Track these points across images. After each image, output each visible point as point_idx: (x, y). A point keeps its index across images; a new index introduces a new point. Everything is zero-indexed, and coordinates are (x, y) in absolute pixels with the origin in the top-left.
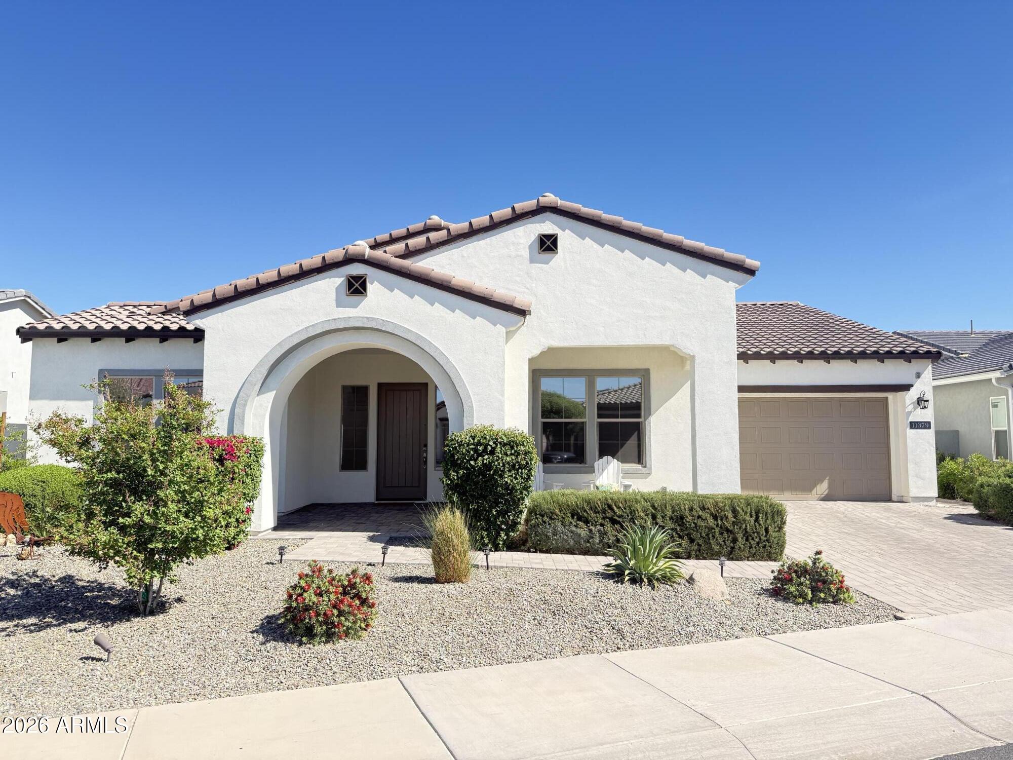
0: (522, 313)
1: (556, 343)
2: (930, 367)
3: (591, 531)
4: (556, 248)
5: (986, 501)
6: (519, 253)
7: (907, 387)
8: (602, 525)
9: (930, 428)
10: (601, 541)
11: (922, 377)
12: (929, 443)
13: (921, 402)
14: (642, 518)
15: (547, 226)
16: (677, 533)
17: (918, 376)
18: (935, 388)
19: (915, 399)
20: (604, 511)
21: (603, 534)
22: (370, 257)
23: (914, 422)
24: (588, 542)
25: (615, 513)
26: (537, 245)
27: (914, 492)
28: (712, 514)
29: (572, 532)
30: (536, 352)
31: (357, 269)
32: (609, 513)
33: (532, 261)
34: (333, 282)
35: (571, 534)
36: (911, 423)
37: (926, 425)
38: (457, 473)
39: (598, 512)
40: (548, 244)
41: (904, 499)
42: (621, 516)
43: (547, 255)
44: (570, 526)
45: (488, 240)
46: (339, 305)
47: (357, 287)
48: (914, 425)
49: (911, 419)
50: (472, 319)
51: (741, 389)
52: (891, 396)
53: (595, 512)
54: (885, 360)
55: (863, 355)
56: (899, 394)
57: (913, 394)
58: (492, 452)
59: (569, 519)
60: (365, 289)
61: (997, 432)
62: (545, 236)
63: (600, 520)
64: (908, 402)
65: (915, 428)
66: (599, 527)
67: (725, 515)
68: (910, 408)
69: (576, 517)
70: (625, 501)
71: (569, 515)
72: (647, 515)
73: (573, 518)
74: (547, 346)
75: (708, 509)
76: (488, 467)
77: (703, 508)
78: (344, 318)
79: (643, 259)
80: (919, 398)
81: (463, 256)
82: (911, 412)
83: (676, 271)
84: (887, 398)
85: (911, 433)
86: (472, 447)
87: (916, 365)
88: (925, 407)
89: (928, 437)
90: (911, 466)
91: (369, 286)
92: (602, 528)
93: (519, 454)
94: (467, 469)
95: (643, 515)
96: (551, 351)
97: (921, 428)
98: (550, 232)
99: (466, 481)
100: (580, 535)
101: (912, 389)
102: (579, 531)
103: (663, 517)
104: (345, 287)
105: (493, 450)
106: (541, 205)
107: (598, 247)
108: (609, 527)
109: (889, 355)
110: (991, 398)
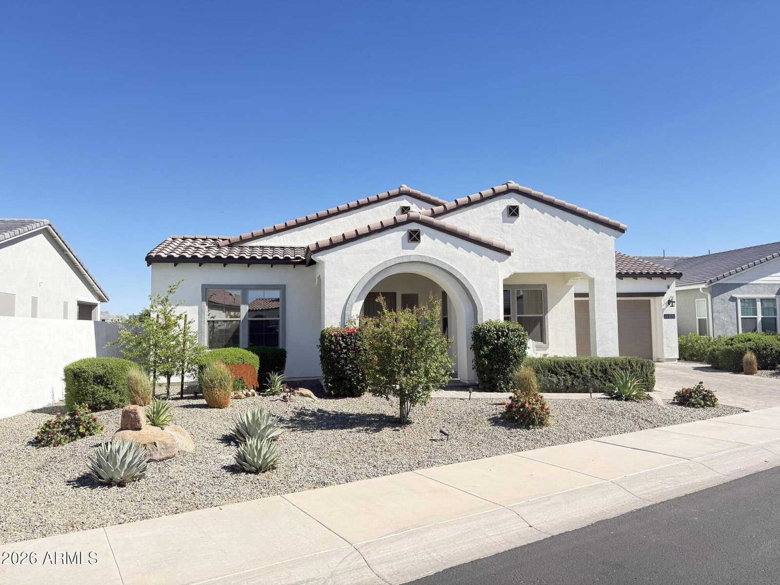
0: (508, 253)
1: (519, 271)
2: (675, 282)
3: (559, 379)
4: (518, 214)
5: (717, 359)
6: (496, 216)
7: (662, 294)
8: (565, 376)
9: (674, 318)
10: (564, 385)
11: (670, 287)
12: (674, 326)
13: (670, 302)
14: (585, 371)
15: (512, 201)
16: (603, 379)
17: (668, 287)
18: (677, 292)
19: (667, 301)
20: (566, 368)
21: (565, 381)
22: (422, 219)
23: (667, 315)
24: (557, 385)
25: (571, 368)
26: (506, 213)
27: (666, 356)
28: (620, 367)
29: (549, 380)
30: (507, 276)
31: (414, 226)
32: (569, 369)
33: (504, 221)
34: (399, 235)
35: (548, 381)
36: (665, 315)
37: (672, 316)
38: (488, 348)
39: (563, 368)
40: (513, 212)
41: (660, 360)
42: (574, 370)
43: (513, 218)
44: (548, 377)
45: (479, 208)
46: (404, 248)
47: (414, 237)
48: (667, 316)
49: (665, 313)
50: (480, 257)
51: (619, 295)
52: (652, 299)
53: (561, 369)
54: (653, 278)
55: (641, 275)
56: (657, 298)
57: (666, 298)
58: (507, 336)
59: (547, 373)
60: (419, 239)
61: (700, 320)
62: (511, 206)
63: (564, 373)
64: (663, 303)
65: (667, 318)
66: (563, 377)
67: (627, 368)
68: (664, 306)
69: (550, 372)
70: (576, 361)
71: (547, 371)
72: (588, 369)
73: (549, 372)
74: (513, 272)
75: (618, 365)
76: (505, 344)
77: (616, 364)
78: (407, 256)
79: (565, 221)
80: (669, 300)
81: (464, 218)
82: (665, 308)
83: (583, 229)
84: (650, 300)
85: (665, 321)
86: (495, 332)
87: (668, 280)
88: (672, 306)
89: (674, 322)
90: (665, 340)
91: (422, 237)
92: (565, 377)
93: (520, 336)
94: (493, 345)
95: (586, 369)
96: (515, 275)
97: (670, 318)
98: (514, 204)
99: (492, 352)
100: (553, 382)
101: (665, 295)
102: (553, 379)
103: (596, 370)
104: (407, 237)
105: (507, 333)
106: (510, 188)
107: (540, 214)
108: (568, 377)
109: (655, 275)
110: (696, 300)
